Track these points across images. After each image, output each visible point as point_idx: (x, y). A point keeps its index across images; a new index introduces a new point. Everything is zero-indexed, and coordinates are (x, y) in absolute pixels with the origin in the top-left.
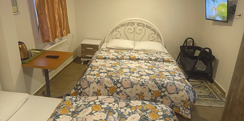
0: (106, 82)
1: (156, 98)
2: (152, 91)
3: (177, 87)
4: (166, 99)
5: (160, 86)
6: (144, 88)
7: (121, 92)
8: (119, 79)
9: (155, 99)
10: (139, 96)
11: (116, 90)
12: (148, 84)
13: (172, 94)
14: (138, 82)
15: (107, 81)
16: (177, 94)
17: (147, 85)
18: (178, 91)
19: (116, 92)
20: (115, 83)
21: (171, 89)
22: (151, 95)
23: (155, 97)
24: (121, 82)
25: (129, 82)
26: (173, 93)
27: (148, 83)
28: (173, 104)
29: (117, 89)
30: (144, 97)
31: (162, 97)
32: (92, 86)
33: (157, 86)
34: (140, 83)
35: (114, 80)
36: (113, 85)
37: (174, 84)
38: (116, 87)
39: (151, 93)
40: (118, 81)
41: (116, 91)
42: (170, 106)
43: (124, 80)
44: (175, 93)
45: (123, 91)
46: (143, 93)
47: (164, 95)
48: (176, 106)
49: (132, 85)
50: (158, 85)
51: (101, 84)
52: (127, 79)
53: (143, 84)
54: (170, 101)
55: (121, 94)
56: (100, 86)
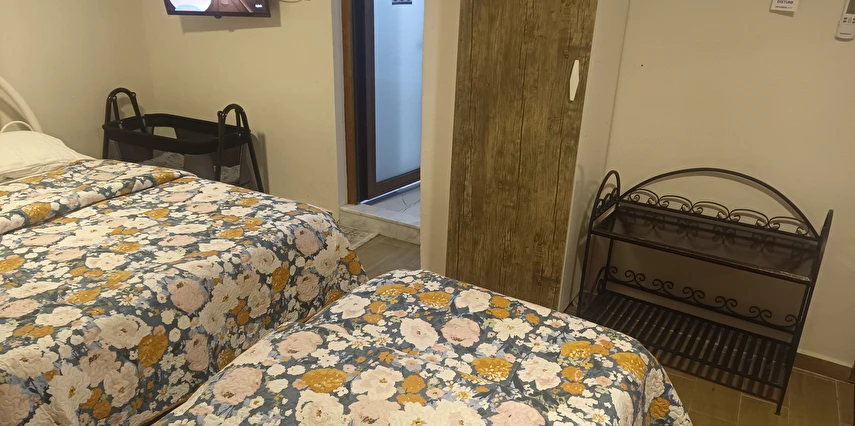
2: (268, 278)
4: (304, 279)
5: (281, 248)
6: (246, 278)
7: (188, 338)
9: (281, 299)
10: (236, 317)
11: (165, 343)
12: (252, 260)
13: (315, 254)
16: (326, 249)
17: (249, 266)
18: (323, 240)
19: (170, 349)
20: (151, 315)
21: (307, 243)
22: (268, 291)
23: (280, 292)
24: (168, 299)
25: (197, 284)
27: (250, 256)
28: (324, 283)
29: (167, 334)
30: (250, 310)
31: (292, 282)
34: (229, 268)
38: (160, 329)
39: (268, 285)
40: (153, 301)
41: (169, 343)
43: (172, 288)
44: (320, 250)
45: (193, 328)
46: (247, 298)
47: (295, 274)
49: (207, 285)
50: (274, 248)
51: (91, 355)
53: (236, 266)
54: (317, 280)
55: (189, 344)
56: (93, 363)
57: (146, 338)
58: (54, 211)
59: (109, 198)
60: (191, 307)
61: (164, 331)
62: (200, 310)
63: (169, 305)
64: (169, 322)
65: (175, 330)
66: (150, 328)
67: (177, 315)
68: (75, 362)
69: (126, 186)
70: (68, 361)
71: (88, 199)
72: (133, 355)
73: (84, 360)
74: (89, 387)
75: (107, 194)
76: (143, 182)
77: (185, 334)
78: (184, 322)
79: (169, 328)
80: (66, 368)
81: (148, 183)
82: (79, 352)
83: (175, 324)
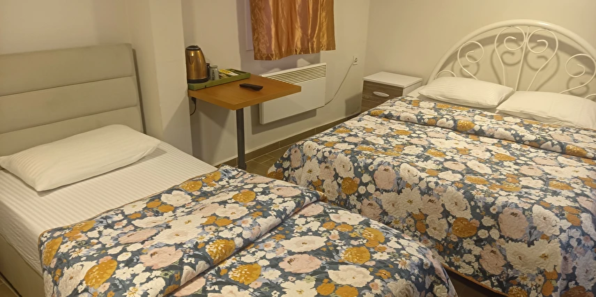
0: (340, 164)
1: (461, 240)
2: (451, 217)
3: (535, 225)
4: (492, 251)
5: (479, 207)
6: (430, 201)
7: (367, 198)
8: (372, 163)
9: (457, 244)
10: (415, 222)
11: (355, 189)
12: (444, 194)
13: (512, 240)
14: (417, 182)
15: (341, 162)
16: (529, 246)
17: (438, 196)
18: (533, 238)
19: (356, 194)
20: (359, 170)
21: (511, 226)
22: (446, 227)
23: (458, 238)
24: (374, 170)
25: (395, 176)
26: (516, 241)
27: (445, 191)
28: (510, 272)
29: (359, 186)
30: (427, 226)
31: (479, 242)
32: (308, 165)
33: (468, 205)
34: (423, 185)
35: (358, 164)
36: (351, 175)
37: (526, 213)
38: (358, 180)
39: (448, 222)
40: (366, 166)
41: (357, 191)
42: (500, 275)
43: (382, 167)
44: (521, 241)
45: (374, 196)
46: (426, 216)
47: (486, 239)
48: (519, 284)
49: (400, 186)
50: (473, 203)
51: (327, 165)
52: (390, 168)
53: (429, 189)
54: (503, 263)
55: (366, 201)
56: (326, 170)
57: (350, 178)
58: (474, 130)
59: (518, 142)
60: (382, 185)
61: (358, 183)
62: (386, 191)
63: (372, 174)
64: (364, 181)
65: (364, 187)
66: (354, 176)
67: (370, 181)
68: (320, 162)
69: (536, 141)
70: (317, 159)
71: (501, 135)
72: (340, 181)
73: (323, 165)
74: (318, 176)
75: (518, 138)
76: (553, 145)
77: (368, 195)
78: (371, 188)
79: (362, 183)
80: (314, 160)
81: (558, 148)
82: (323, 160)
83: (366, 185)
